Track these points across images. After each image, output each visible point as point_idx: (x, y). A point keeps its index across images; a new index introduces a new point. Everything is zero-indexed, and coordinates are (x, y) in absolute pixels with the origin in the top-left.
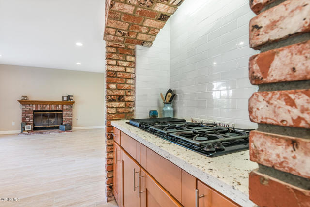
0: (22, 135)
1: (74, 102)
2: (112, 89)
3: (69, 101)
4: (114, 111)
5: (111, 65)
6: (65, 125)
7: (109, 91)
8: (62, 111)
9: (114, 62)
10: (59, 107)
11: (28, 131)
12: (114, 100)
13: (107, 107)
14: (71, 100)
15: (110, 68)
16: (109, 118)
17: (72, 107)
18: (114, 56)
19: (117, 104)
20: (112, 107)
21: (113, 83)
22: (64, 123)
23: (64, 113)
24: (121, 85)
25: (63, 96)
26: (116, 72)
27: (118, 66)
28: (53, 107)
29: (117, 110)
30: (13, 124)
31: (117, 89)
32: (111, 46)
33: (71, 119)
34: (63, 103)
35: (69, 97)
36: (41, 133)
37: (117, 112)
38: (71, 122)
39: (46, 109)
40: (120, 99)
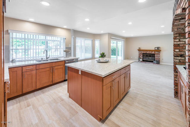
0: (139, 62)
1: (160, 51)
2: (176, 52)
3: (158, 50)
4: (178, 61)
5: (176, 42)
6: (156, 61)
7: (175, 52)
8: (154, 54)
9: (178, 40)
10: (153, 53)
11: (141, 61)
12: (178, 56)
13: (174, 59)
14: (159, 49)
15: (176, 43)
16: (175, 64)
17: (159, 53)
18: (178, 38)
19: (180, 58)
20: (177, 59)
21: (177, 49)
22: (156, 60)
23: (156, 55)
24: (182, 50)
25: (155, 48)
26: (179, 44)
27: (180, 41)
28: (150, 53)
29: (179, 61)
30: (136, 58)
31: (180, 51)
32: (176, 34)
33: (159, 59)
34: (155, 51)
35: (158, 48)
36: (146, 63)
37: (180, 62)
38: (159, 60)
39: (147, 53)
40: (181, 56)
